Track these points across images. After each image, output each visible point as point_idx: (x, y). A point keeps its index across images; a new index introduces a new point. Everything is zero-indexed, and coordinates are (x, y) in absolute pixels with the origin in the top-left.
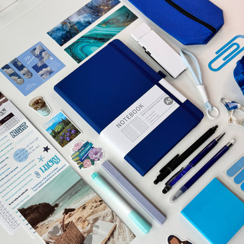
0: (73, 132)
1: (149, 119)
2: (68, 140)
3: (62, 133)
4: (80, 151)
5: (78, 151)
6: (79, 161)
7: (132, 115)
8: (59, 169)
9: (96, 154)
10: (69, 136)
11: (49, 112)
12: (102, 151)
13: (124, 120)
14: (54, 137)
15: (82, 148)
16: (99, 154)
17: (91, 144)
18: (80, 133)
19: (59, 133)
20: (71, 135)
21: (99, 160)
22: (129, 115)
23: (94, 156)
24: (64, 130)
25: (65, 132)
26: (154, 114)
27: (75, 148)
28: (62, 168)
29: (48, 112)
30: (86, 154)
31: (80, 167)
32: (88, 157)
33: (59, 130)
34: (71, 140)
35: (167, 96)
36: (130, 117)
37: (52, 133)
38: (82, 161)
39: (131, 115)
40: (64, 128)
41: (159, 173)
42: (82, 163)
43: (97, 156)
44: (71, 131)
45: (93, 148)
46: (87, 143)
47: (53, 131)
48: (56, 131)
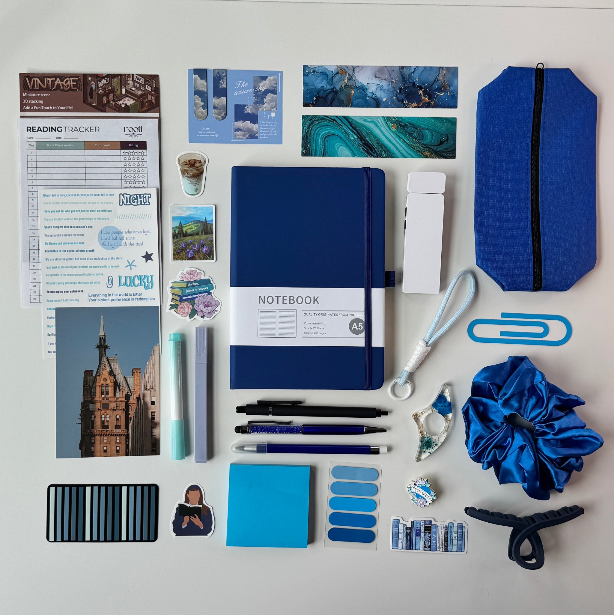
0: (205, 249)
1: (308, 326)
2: (189, 256)
3: (189, 239)
4: (189, 285)
5: (188, 283)
6: (177, 298)
7: (292, 302)
8: (142, 297)
9: (206, 306)
10: (194, 251)
11: (197, 191)
12: (218, 308)
13: (276, 299)
14: (175, 236)
15: (195, 281)
16: (210, 309)
17: (212, 288)
18: (213, 259)
19: (186, 235)
20: (199, 251)
21: (203, 317)
22: (288, 299)
23: (202, 307)
24: (196, 238)
25: (195, 241)
26: (320, 326)
27: (187, 276)
28: (146, 299)
29: (196, 190)
30: (194, 294)
31: (172, 307)
32: (192, 301)
33: (189, 231)
34: (192, 258)
37: (176, 227)
38: (181, 301)
39: (292, 300)
40: (198, 234)
42: (178, 303)
43: (204, 310)
44: (203, 246)
45: (210, 294)
46: (207, 282)
47: (181, 227)
48: (184, 230)
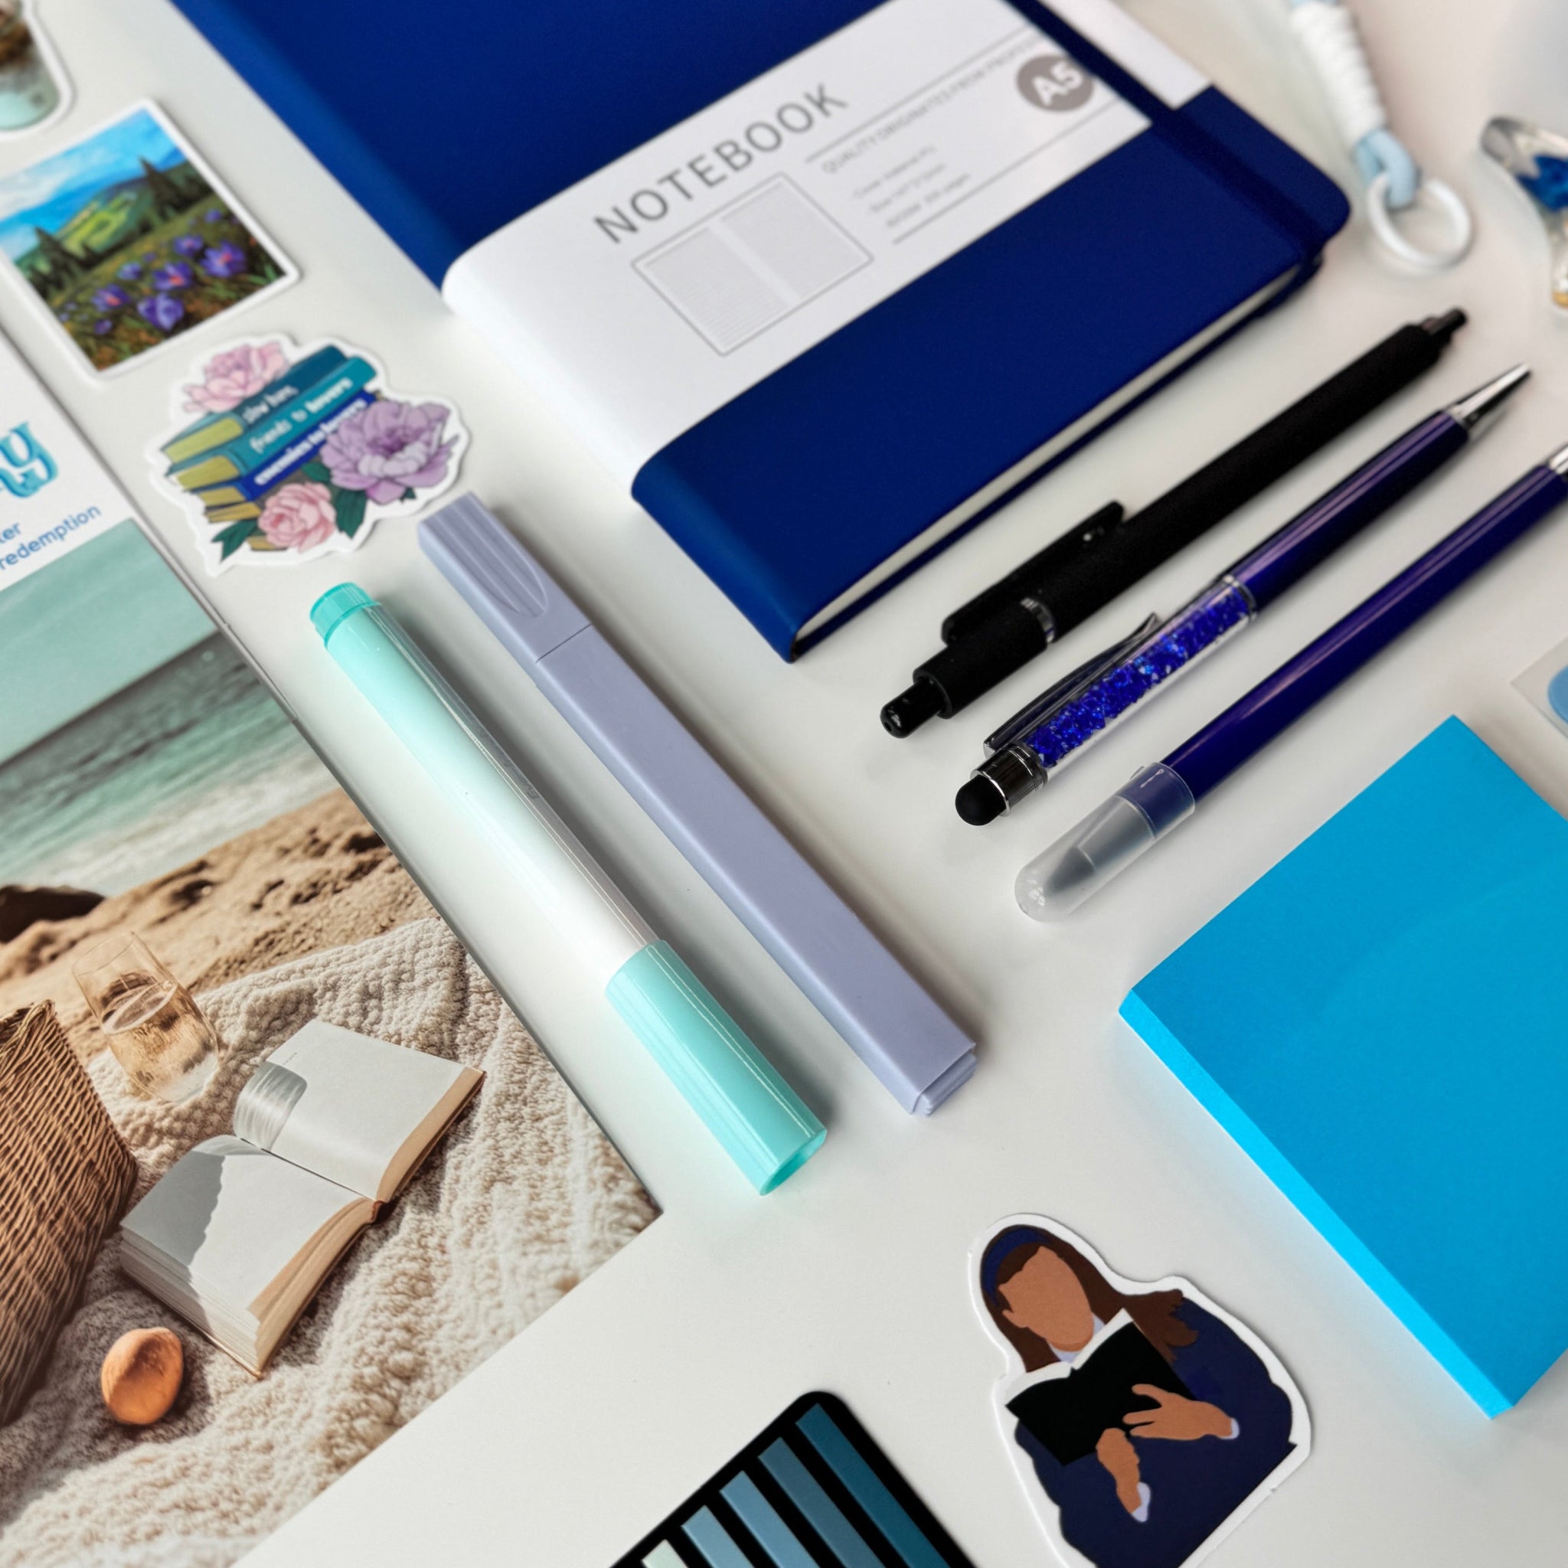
0: (218, 262)
1: (876, 196)
2: (166, 321)
3: (121, 266)
4: (253, 414)
5: (239, 410)
6: (232, 494)
7: (739, 160)
8: (25, 537)
9: (392, 447)
10: (176, 294)
11: (45, 101)
12: (452, 428)
13: (668, 191)
14: (44, 286)
15: (272, 388)
16: (415, 453)
17: (363, 370)
18: (279, 272)
19: (92, 260)
20: (195, 283)
21: (409, 494)
22: (713, 159)
23: (373, 465)
24: (146, 246)
25: (155, 255)
26: (926, 164)
27: (216, 386)
28: (59, 533)
29: (37, 100)
30: (302, 437)
31: (230, 541)
32: (311, 468)
33: (100, 240)
34: (187, 321)
35: (1047, 47)
36: (720, 168)
37: (32, 255)
38: (255, 493)
39: (728, 153)
40: (145, 228)
41: (934, 645)
42: (250, 509)
43: (393, 467)
44: (199, 255)
45: (371, 398)
46: (328, 361)
47: (50, 245)
48: (73, 245)
